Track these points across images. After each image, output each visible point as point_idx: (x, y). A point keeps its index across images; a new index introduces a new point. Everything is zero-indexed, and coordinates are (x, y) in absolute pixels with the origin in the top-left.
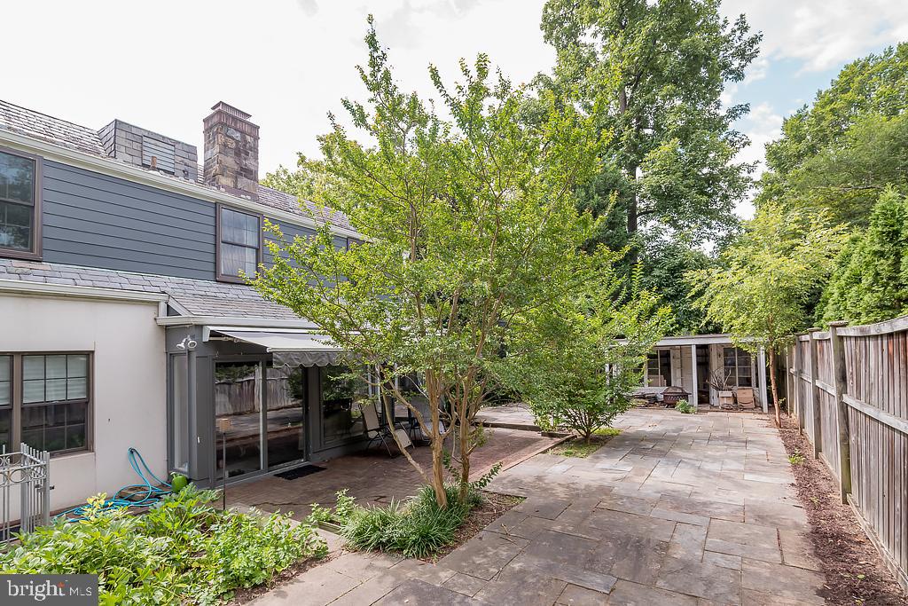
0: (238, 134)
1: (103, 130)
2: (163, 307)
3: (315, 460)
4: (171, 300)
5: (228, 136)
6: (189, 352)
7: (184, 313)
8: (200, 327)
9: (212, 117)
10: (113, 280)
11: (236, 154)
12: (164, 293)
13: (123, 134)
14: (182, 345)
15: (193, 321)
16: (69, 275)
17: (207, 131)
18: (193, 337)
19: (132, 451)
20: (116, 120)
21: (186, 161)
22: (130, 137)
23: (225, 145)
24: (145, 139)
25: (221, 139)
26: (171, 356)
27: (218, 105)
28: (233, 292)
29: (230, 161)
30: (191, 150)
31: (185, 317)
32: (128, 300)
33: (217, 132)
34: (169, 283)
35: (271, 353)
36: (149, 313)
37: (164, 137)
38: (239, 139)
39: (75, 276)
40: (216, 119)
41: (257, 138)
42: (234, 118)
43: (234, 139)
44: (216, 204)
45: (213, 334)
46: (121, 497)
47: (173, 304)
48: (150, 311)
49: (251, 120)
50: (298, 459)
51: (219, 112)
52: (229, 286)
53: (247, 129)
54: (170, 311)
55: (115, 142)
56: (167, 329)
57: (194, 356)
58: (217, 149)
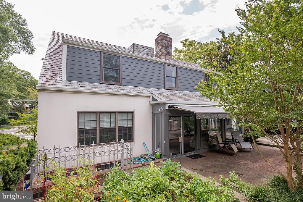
0: (166, 42)
1: (130, 47)
2: (151, 98)
3: (199, 152)
4: (154, 96)
5: (163, 43)
6: (161, 112)
7: (159, 100)
8: (165, 104)
9: (158, 37)
10: (138, 90)
11: (165, 48)
12: (152, 93)
13: (135, 47)
14: (159, 110)
15: (163, 102)
16: (128, 89)
17: (156, 43)
18: (163, 108)
19: (144, 143)
20: (134, 43)
21: (151, 53)
22: (137, 48)
23: (162, 46)
24: (141, 48)
25: (161, 44)
26: (154, 114)
27: (160, 33)
28: (170, 92)
29: (164, 51)
30: (152, 49)
31: (159, 101)
32: (142, 96)
33: (160, 42)
34: (152, 90)
35: (196, 114)
36: (147, 100)
37: (145, 46)
38: (166, 43)
39: (130, 89)
40: (159, 38)
41: (171, 42)
42: (165, 37)
43: (165, 43)
44: (164, 64)
45: (170, 106)
46: (141, 157)
47: (154, 97)
48: (148, 99)
49: (169, 36)
50: (193, 151)
51: (161, 36)
52: (168, 91)
53: (168, 39)
54: (154, 99)
55: (133, 50)
56: (152, 105)
57: (163, 114)
58: (160, 47)
